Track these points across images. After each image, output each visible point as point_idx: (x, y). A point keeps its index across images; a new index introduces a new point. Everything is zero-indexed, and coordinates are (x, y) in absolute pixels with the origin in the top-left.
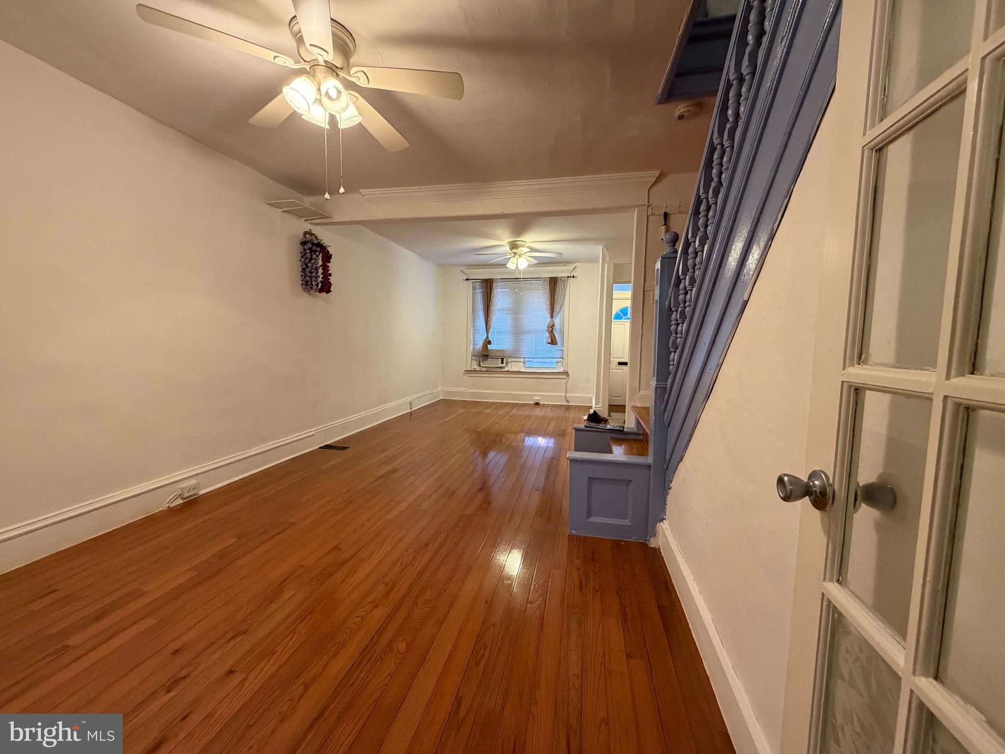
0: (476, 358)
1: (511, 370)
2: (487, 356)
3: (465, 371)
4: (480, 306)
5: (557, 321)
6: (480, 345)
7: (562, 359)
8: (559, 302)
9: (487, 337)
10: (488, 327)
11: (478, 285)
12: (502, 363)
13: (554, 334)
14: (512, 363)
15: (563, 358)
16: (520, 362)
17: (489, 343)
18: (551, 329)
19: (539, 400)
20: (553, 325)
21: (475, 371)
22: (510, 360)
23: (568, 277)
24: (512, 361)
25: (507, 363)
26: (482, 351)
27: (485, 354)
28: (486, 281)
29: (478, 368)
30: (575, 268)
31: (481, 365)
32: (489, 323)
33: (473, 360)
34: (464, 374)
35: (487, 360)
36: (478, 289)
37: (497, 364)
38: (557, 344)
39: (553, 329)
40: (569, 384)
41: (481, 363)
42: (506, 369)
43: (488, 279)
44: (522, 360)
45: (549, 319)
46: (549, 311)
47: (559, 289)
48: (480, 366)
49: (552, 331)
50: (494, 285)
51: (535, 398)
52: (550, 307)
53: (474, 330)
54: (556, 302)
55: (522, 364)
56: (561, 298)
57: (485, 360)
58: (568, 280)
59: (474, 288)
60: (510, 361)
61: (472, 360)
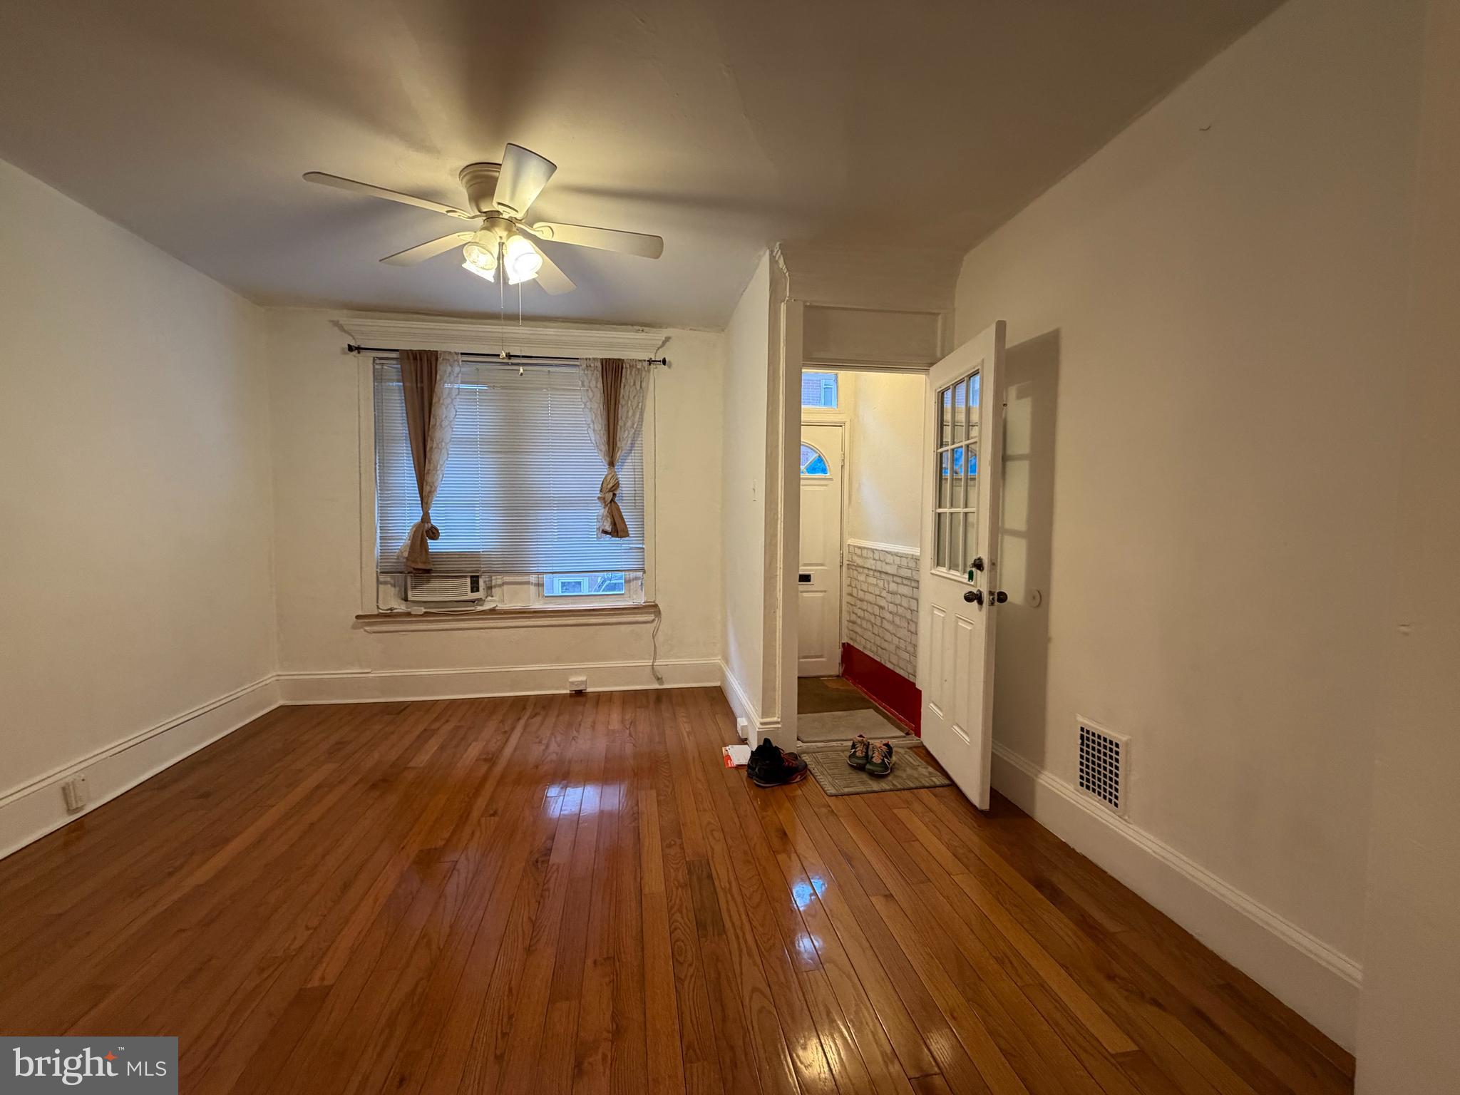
0: (392, 578)
1: (501, 606)
2: (428, 571)
3: (358, 617)
4: (399, 425)
5: (625, 475)
6: (402, 539)
7: (640, 574)
8: (629, 424)
9: (426, 518)
10: (427, 488)
11: (392, 369)
12: (475, 588)
13: (618, 510)
14: (505, 587)
15: (643, 570)
16: (528, 583)
17: (434, 533)
18: (610, 495)
19: (585, 683)
20: (617, 485)
21: (390, 616)
22: (497, 580)
23: (650, 362)
24: (504, 584)
25: (489, 588)
26: (407, 558)
27: (420, 566)
28: (415, 358)
29: (401, 607)
30: (668, 339)
31: (410, 597)
32: (429, 479)
33: (385, 583)
34: (354, 627)
35: (428, 582)
36: (393, 381)
37: (460, 594)
38: (628, 535)
39: (614, 495)
40: (660, 638)
41: (410, 594)
42: (487, 607)
43: (421, 352)
44: (533, 578)
45: (604, 471)
46: (604, 448)
47: (627, 391)
48: (406, 599)
49: (612, 500)
50: (443, 368)
51: (572, 679)
52: (605, 438)
53: (381, 499)
54: (621, 423)
55: (533, 589)
56: (634, 414)
57: (421, 584)
58: (649, 371)
59: (378, 377)
60: (499, 582)
61: (378, 582)
